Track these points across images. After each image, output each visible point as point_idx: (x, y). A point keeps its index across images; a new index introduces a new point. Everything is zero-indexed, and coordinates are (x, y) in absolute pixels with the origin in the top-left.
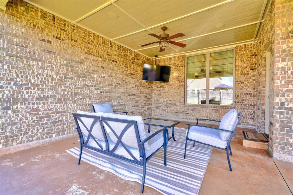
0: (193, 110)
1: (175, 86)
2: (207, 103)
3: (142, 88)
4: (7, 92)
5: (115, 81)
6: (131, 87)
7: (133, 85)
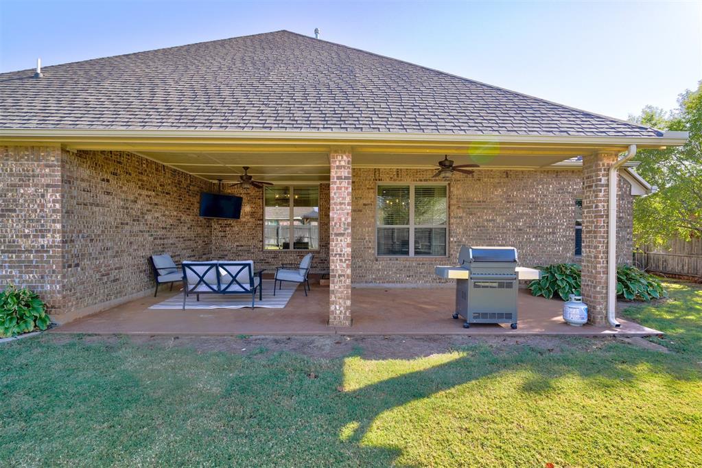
0: (274, 258)
1: (249, 224)
2: (291, 246)
3: (199, 228)
4: (77, 246)
5: (170, 221)
6: (186, 228)
7: (189, 226)
